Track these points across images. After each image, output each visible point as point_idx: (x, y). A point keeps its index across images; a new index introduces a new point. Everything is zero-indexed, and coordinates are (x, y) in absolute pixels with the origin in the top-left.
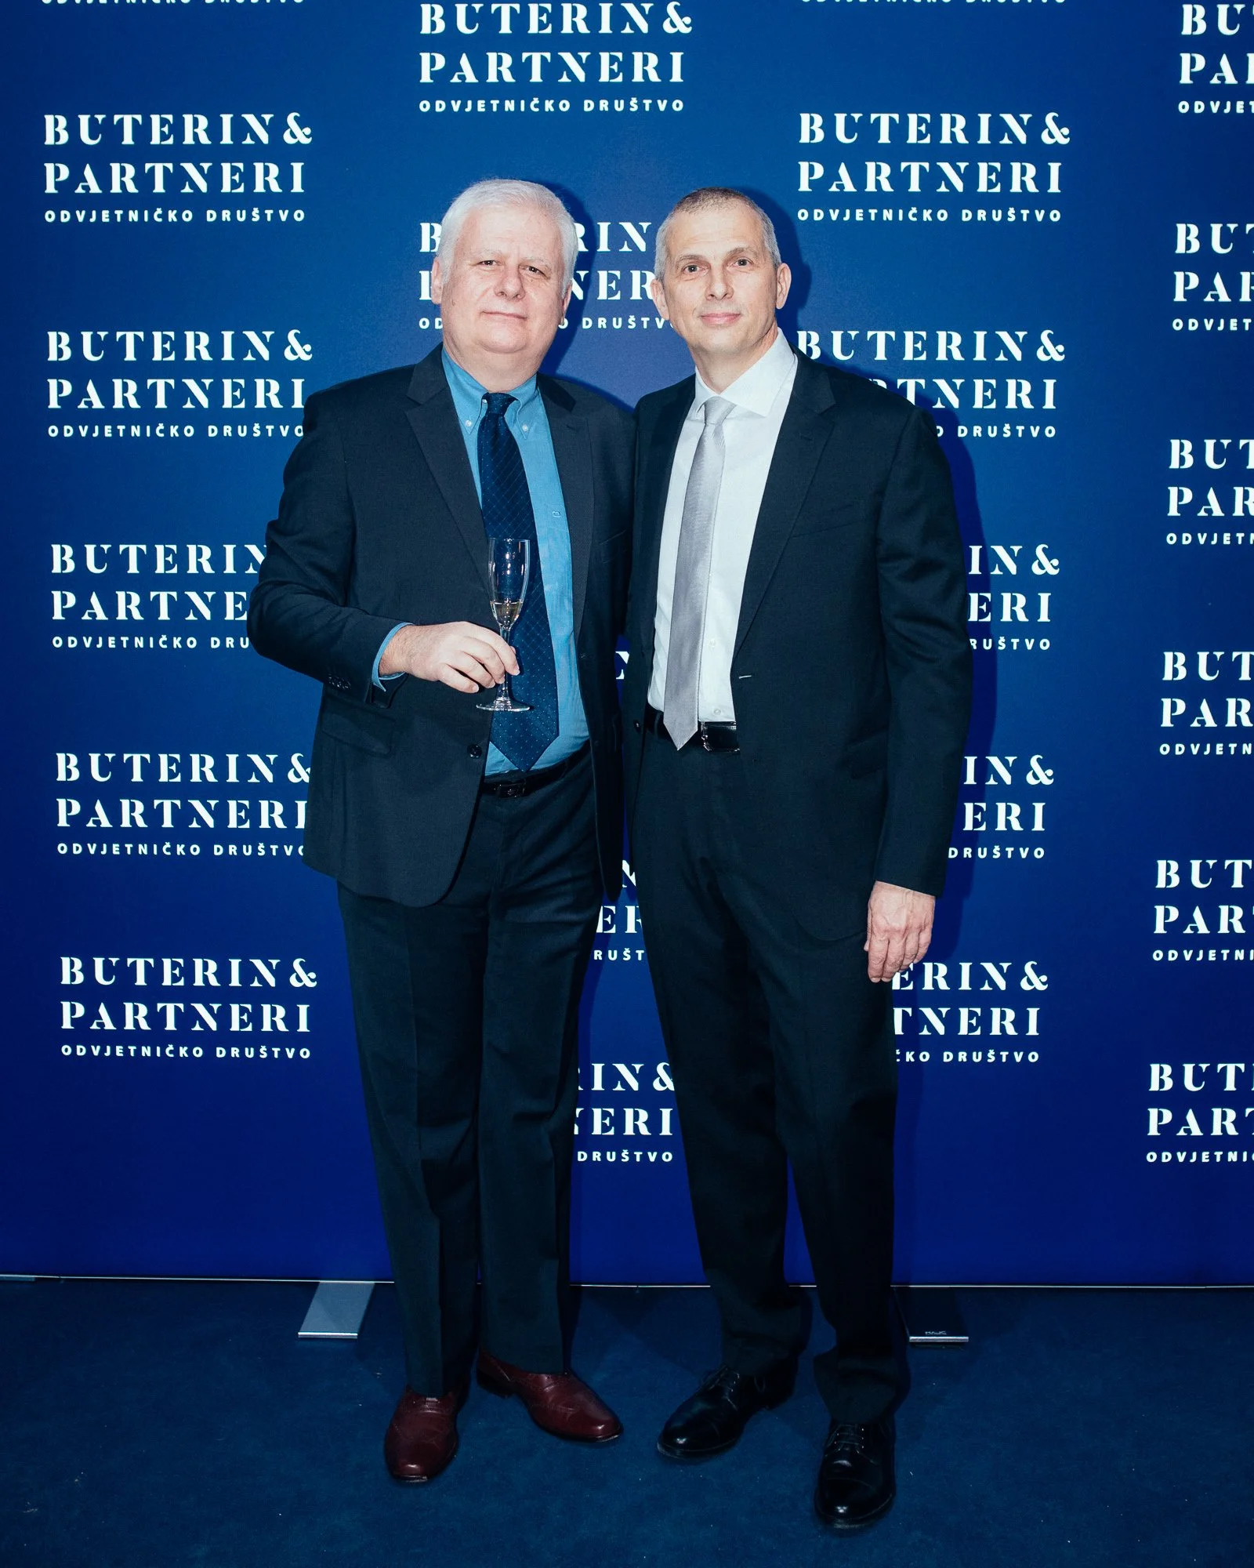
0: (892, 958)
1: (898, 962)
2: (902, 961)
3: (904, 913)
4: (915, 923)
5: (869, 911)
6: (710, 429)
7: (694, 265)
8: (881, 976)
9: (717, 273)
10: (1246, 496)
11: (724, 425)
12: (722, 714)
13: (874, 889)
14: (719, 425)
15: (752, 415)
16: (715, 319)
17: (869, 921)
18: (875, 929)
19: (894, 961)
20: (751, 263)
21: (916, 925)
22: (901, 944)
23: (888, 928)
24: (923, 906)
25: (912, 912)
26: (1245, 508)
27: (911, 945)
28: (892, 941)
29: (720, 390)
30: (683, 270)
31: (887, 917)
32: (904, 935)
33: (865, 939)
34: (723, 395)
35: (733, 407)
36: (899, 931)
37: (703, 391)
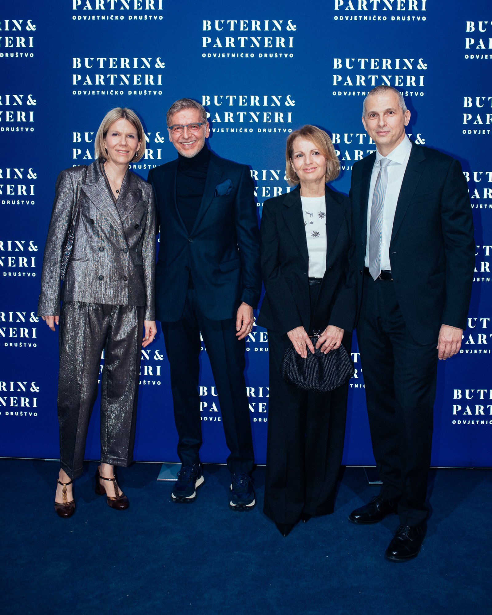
1: (449, 353)
3: (452, 336)
4: (455, 340)
5: (439, 335)
6: (383, 169)
7: (375, 114)
8: (443, 358)
9: (381, 118)
11: (387, 168)
12: (386, 268)
13: (441, 328)
14: (386, 168)
15: (397, 164)
16: (381, 133)
17: (439, 339)
18: (441, 341)
19: (447, 352)
20: (394, 113)
22: (450, 346)
23: (446, 341)
24: (458, 333)
25: (454, 336)
27: (454, 347)
28: (447, 345)
29: (385, 156)
30: (370, 116)
31: (445, 337)
32: (451, 344)
33: (437, 345)
34: (387, 157)
35: (391, 161)
36: (449, 342)
37: (379, 157)
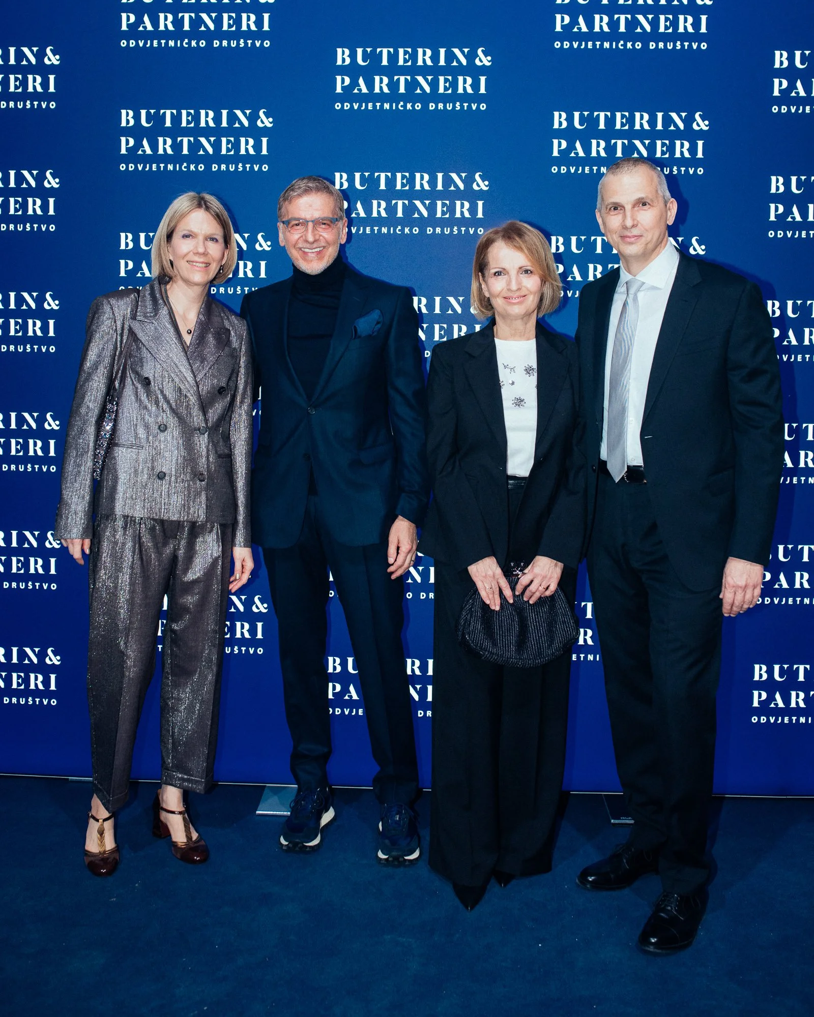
0: (737, 603)
2: (742, 605)
3: (745, 576)
4: (751, 582)
5: (724, 574)
6: (631, 296)
7: (616, 207)
8: (730, 613)
9: (628, 214)
10: (811, 333)
11: (638, 294)
12: (636, 461)
13: (728, 562)
14: (635, 294)
15: (654, 288)
16: (628, 239)
17: (723, 581)
18: (727, 586)
19: (738, 604)
20: (649, 204)
21: (751, 584)
22: (743, 594)
23: (735, 585)
24: (756, 573)
25: (749, 576)
26: (810, 340)
27: (748, 596)
28: (737, 593)
29: (635, 274)
30: (610, 209)
31: (735, 579)
32: (744, 589)
33: (720, 592)
34: (637, 278)
35: (643, 283)
36: (741, 587)
37: (624, 276)
